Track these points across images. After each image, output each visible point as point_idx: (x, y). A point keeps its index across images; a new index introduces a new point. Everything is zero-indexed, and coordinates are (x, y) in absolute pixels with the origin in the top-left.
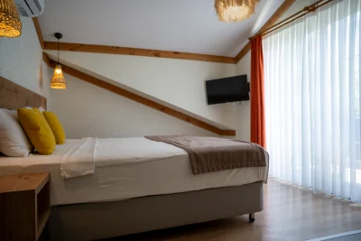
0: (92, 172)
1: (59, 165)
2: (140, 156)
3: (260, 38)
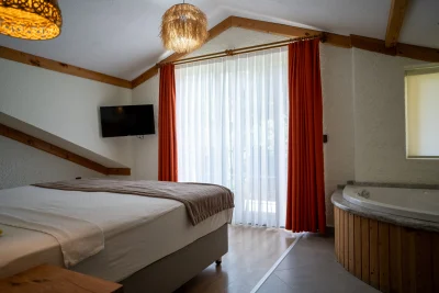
0: (102, 247)
1: (60, 247)
2: (146, 214)
3: (173, 67)
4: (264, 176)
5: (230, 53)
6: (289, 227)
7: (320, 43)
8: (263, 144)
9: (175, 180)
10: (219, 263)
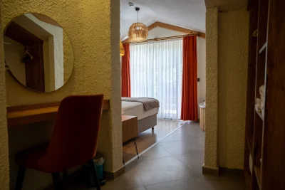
3: (128, 45)
4: (171, 97)
5: (156, 39)
6: (182, 119)
7: (197, 37)
8: (171, 82)
9: (130, 96)
10: (153, 129)
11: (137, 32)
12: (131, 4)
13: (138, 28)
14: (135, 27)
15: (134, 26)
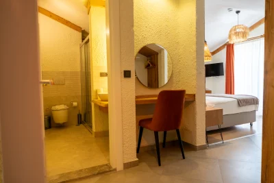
3: (233, 45)
5: (263, 36)
9: (233, 93)
10: (251, 125)
11: (237, 34)
12: (230, 10)
13: (238, 30)
14: (235, 30)
15: (235, 28)
